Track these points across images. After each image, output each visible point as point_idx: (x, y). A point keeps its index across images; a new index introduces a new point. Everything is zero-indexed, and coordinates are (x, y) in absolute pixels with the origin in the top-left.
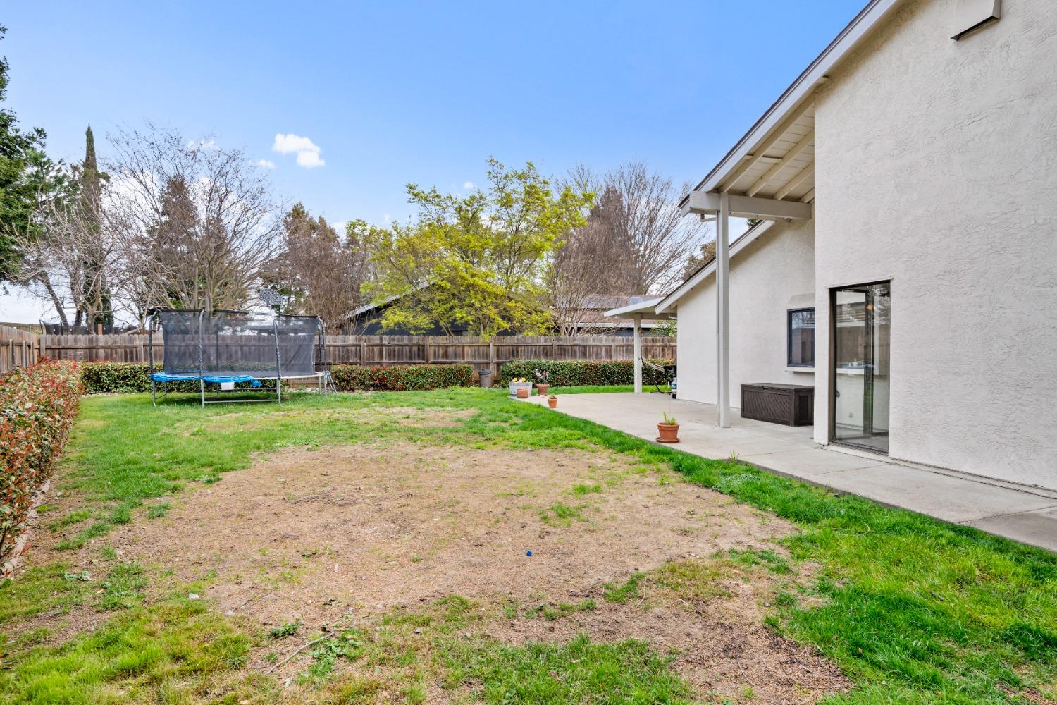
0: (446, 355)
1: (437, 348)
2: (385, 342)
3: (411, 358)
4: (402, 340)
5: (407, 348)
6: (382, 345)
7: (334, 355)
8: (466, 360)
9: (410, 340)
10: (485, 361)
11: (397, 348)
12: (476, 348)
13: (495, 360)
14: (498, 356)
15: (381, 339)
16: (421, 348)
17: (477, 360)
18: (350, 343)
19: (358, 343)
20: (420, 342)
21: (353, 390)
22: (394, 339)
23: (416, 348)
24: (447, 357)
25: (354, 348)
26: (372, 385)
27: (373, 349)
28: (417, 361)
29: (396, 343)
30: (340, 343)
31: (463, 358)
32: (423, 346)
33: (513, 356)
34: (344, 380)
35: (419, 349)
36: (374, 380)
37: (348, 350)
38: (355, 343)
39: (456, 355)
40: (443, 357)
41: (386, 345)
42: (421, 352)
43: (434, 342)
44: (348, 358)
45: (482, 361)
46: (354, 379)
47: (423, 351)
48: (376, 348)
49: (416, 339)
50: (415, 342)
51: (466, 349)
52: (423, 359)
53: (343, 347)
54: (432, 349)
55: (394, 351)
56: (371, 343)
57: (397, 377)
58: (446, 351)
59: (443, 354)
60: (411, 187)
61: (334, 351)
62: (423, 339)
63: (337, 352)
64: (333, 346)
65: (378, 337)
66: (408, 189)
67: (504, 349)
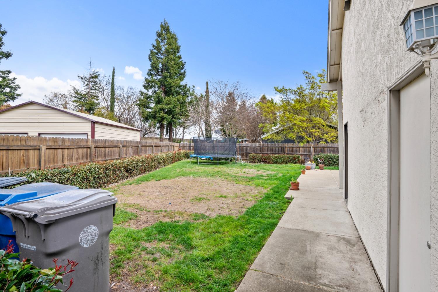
0: (292, 151)
1: (289, 149)
2: (269, 146)
3: (279, 152)
4: (276, 145)
5: (277, 148)
6: (268, 147)
7: (252, 150)
8: (301, 153)
9: (278, 145)
10: (309, 154)
11: (273, 148)
12: (305, 148)
13: (313, 154)
14: (315, 152)
15: (268, 145)
16: (283, 148)
17: (305, 153)
18: (257, 146)
19: (260, 146)
20: (282, 146)
21: (255, 162)
22: (272, 145)
23: (281, 148)
24: (293, 152)
25: (258, 148)
26: (262, 161)
27: (265, 148)
28: (281, 153)
29: (273, 146)
30: (254, 146)
31: (300, 152)
32: (283, 147)
33: (322, 152)
34: (252, 159)
35: (282, 148)
36: (262, 160)
37: (256, 148)
38: (259, 146)
39: (296, 151)
40: (291, 152)
41: (270, 147)
42: (283, 150)
43: (288, 146)
44: (256, 151)
45: (307, 153)
46: (256, 159)
47: (283, 149)
48: (266, 148)
49: (281, 145)
50: (280, 146)
51: (301, 149)
52: (283, 152)
53: (255, 147)
54: (287, 148)
55: (273, 149)
56: (264, 146)
57: (270, 159)
58: (292, 150)
59: (291, 151)
60: (275, 88)
61: (252, 148)
62: (283, 145)
63: (253, 149)
64: (252, 147)
65: (266, 144)
66: (275, 89)
67: (318, 149)
